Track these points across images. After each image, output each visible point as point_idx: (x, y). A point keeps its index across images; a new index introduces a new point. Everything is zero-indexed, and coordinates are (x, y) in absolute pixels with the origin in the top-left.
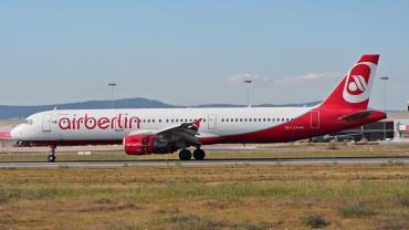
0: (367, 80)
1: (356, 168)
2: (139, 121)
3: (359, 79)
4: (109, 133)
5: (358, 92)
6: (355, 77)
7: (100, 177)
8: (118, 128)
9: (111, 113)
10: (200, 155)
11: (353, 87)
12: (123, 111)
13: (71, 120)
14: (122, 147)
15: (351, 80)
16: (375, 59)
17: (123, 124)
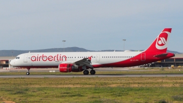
0: (166, 39)
1: (175, 78)
2: (66, 57)
3: (163, 39)
4: (53, 63)
5: (162, 45)
6: (161, 38)
7: (63, 82)
8: (57, 60)
9: (54, 54)
10: (93, 73)
11: (160, 42)
12: (59, 53)
13: (36, 57)
14: (58, 69)
15: (159, 39)
16: (170, 30)
17: (59, 59)
